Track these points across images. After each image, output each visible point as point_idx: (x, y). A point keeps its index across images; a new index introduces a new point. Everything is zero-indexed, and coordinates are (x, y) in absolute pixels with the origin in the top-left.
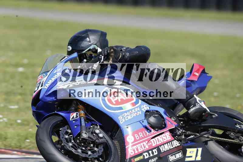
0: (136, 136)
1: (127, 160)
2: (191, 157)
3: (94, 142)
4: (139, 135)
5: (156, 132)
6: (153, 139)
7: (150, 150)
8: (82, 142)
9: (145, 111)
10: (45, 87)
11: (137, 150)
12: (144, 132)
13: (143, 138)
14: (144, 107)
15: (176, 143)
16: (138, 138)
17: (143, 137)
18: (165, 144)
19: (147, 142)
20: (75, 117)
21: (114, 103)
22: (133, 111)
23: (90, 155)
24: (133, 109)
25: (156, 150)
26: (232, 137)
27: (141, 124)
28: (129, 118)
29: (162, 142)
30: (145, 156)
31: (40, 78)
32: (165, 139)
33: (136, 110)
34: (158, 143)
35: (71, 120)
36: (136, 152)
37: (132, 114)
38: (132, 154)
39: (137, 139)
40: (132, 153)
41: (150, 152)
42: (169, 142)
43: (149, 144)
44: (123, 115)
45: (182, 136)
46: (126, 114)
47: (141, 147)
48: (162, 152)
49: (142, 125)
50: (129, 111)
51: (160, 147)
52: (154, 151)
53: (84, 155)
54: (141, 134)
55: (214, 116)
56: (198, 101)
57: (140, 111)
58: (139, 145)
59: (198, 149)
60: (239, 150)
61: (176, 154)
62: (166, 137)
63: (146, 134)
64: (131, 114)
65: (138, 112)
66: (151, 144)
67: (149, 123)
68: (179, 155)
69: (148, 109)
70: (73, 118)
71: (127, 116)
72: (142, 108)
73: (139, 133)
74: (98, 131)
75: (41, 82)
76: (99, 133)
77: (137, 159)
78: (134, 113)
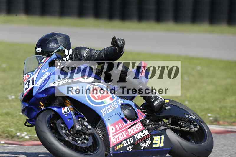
1: (111, 148)
2: (157, 144)
4: (119, 126)
5: (131, 122)
6: (129, 129)
7: (127, 139)
8: (76, 133)
9: (120, 104)
12: (122, 123)
14: (119, 101)
16: (118, 128)
17: (122, 127)
18: (138, 133)
19: (125, 132)
20: (66, 111)
24: (112, 103)
25: (132, 139)
26: (183, 126)
27: (120, 116)
28: (110, 111)
29: (136, 131)
30: (124, 144)
31: (27, 77)
32: (138, 129)
33: (114, 103)
34: (133, 133)
35: (63, 114)
36: (118, 141)
37: (112, 108)
38: (115, 143)
39: (118, 129)
40: (115, 141)
41: (128, 140)
42: (141, 131)
43: (126, 134)
44: (105, 109)
45: (149, 126)
46: (107, 107)
47: (121, 136)
48: (136, 140)
50: (109, 105)
51: (135, 136)
52: (130, 139)
55: (167, 108)
58: (120, 134)
59: (162, 136)
61: (146, 141)
62: (139, 127)
63: (124, 124)
64: (111, 107)
65: (116, 106)
66: (128, 133)
67: (125, 115)
68: (148, 143)
69: (123, 103)
70: (65, 112)
71: (108, 109)
72: (118, 102)
73: (119, 124)
74: (86, 123)
75: (29, 81)
76: (88, 125)
77: (119, 147)
78: (113, 106)
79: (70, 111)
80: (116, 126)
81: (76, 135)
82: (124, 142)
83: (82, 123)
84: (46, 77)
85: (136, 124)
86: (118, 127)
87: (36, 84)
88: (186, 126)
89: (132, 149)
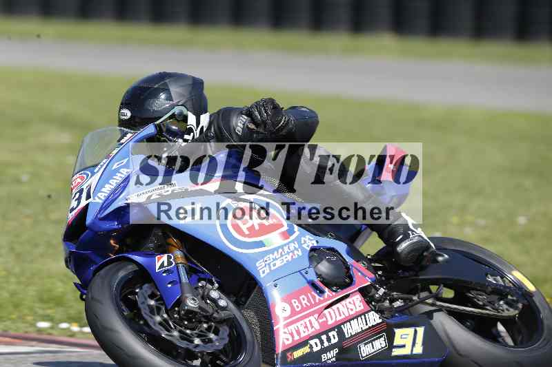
0: (295, 303)
1: (277, 355)
2: (403, 346)
3: (208, 319)
4: (300, 302)
5: (334, 293)
6: (329, 310)
7: (322, 333)
8: (185, 317)
9: (309, 249)
10: (97, 200)
11: (298, 332)
12: (311, 294)
13: (308, 308)
14: (307, 239)
15: (374, 318)
16: (298, 307)
17: (309, 304)
18: (353, 319)
19: (316, 316)
20: (166, 264)
21: (247, 232)
22: (286, 249)
23: (197, 346)
24: (285, 245)
25: (334, 333)
26: (481, 303)
27: (303, 276)
28: (279, 263)
29: (347, 315)
30: (314, 345)
31: (79, 180)
32: (352, 310)
33: (292, 246)
34: (339, 318)
35: (157, 271)
36: (297, 337)
37: (284, 257)
38: (287, 343)
39: (298, 310)
40: (288, 340)
42: (360, 316)
43: (321, 321)
44: (265, 259)
45: (383, 302)
46: (271, 256)
47: (306, 327)
48: (347, 337)
49: (306, 279)
50: (276, 249)
51: (342, 326)
52: (331, 334)
53: (184, 344)
54: (304, 299)
55: (440, 259)
56: (411, 227)
57: (299, 249)
58: (302, 322)
59: (418, 329)
60: (494, 331)
61: (374, 340)
62: (354, 304)
63: (314, 298)
64: (282, 256)
65: (296, 252)
66: (324, 319)
67: (319, 276)
68: (380, 344)
69: (315, 245)
70: (162, 266)
71: (274, 260)
72: (303, 242)
73: (301, 298)
74: (215, 294)
75: (83, 189)
76: (218, 299)
77: (297, 354)
78: (288, 253)
79: (177, 264)
80: (293, 301)
81: (186, 323)
82: (312, 342)
83: (206, 294)
84: (120, 179)
85: (347, 297)
86: (297, 303)
87: (96, 198)
88: (488, 304)
89: (334, 359)
